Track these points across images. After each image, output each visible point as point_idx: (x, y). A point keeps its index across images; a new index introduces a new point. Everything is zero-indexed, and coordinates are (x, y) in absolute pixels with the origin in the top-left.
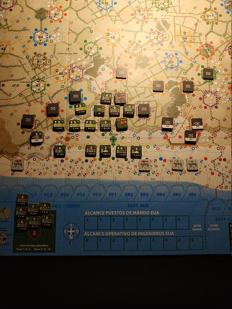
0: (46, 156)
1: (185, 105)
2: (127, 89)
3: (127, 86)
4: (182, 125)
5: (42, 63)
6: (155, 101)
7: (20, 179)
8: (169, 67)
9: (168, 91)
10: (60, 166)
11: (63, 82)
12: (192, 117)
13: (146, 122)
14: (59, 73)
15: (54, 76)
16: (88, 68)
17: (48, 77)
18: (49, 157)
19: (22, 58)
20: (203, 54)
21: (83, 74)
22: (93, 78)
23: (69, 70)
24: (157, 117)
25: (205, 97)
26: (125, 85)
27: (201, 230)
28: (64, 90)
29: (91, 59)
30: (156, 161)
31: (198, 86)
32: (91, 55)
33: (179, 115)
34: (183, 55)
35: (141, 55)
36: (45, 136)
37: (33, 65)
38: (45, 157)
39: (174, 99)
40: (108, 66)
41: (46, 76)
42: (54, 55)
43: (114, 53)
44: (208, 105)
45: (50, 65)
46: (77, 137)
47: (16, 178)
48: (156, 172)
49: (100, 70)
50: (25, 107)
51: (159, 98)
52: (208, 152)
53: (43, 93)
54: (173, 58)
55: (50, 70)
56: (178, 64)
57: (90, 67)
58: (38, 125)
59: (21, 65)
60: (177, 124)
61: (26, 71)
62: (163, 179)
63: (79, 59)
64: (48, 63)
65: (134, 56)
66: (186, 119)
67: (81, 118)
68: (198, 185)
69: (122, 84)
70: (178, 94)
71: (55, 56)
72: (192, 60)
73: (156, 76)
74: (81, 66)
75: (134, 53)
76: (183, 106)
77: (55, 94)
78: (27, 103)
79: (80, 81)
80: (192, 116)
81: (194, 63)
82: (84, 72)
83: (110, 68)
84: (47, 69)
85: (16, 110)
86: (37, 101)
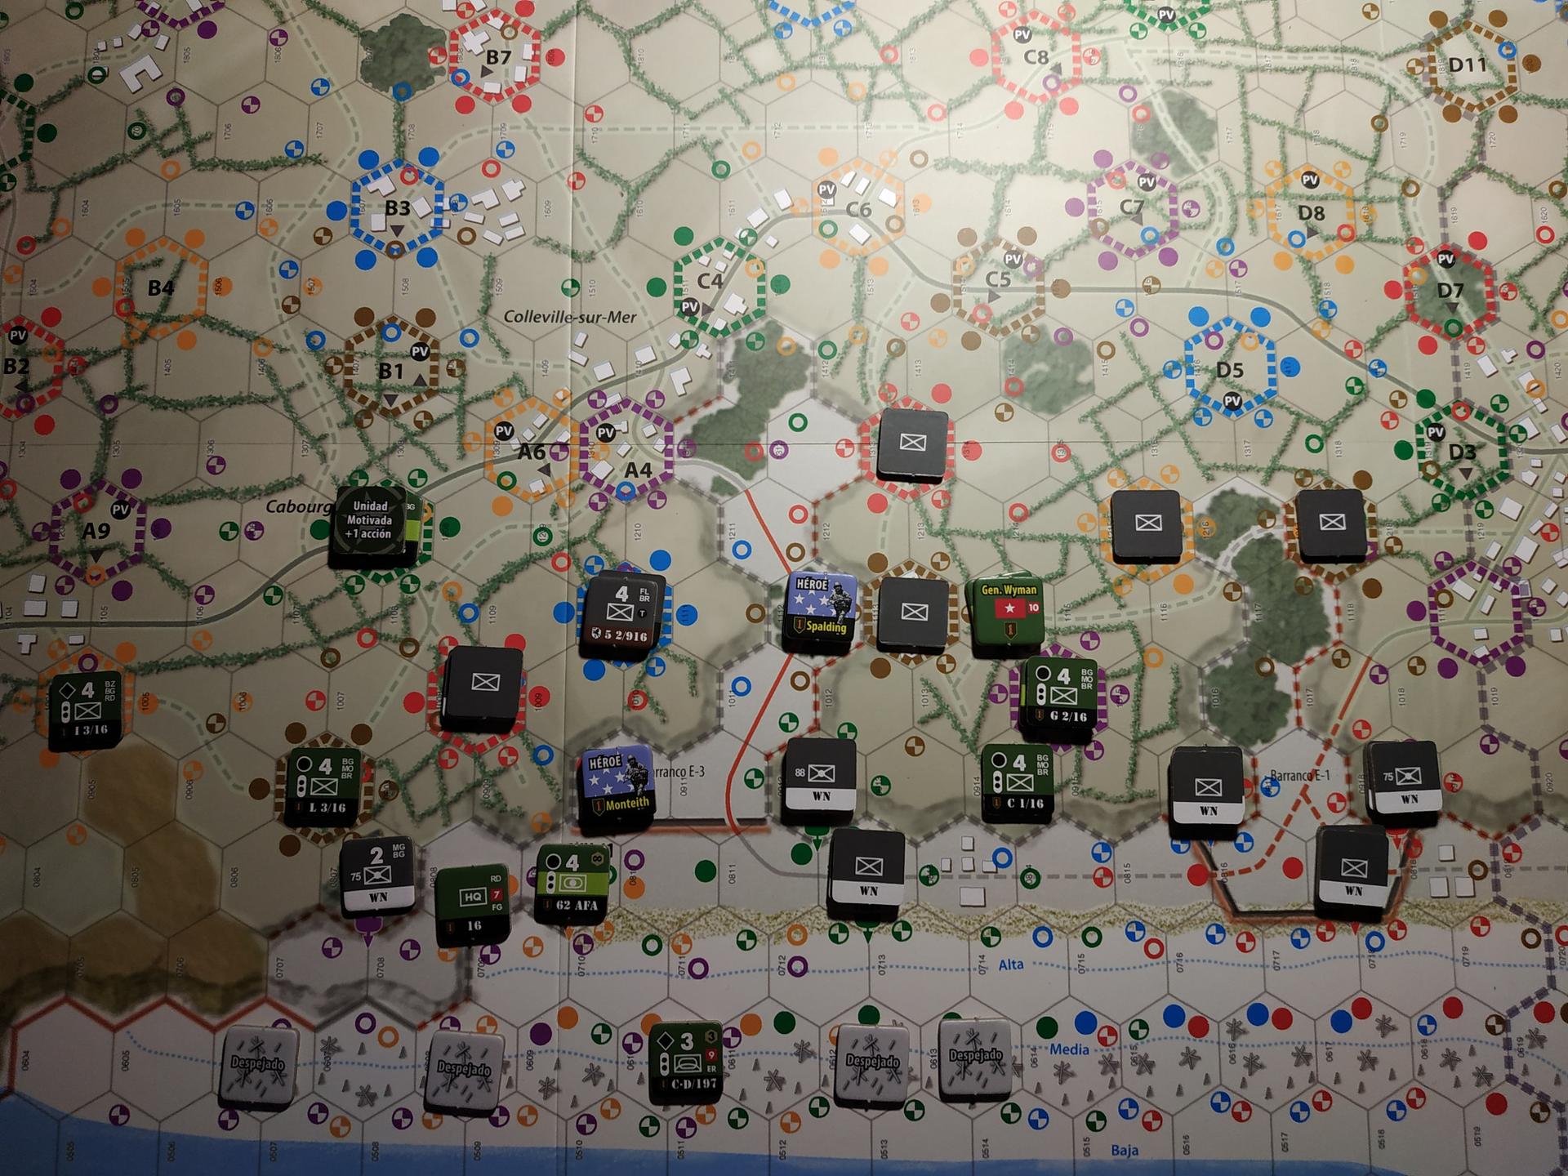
0: (438, 1004)
1: (1322, 653)
2: (947, 551)
3: (950, 533)
4: (1306, 787)
5: (409, 379)
6: (1132, 627)
8: (1217, 406)
9: (1211, 560)
10: (530, 1064)
11: (547, 504)
12: (1365, 733)
13: (1079, 770)
14: (515, 443)
15: (483, 465)
16: (704, 412)
17: (444, 475)
18: (454, 1007)
19: (283, 350)
20: (1429, 318)
21: (668, 452)
22: (733, 477)
23: (584, 429)
24: (1149, 736)
25: (1444, 598)
26: (936, 527)
28: (549, 561)
29: (721, 358)
30: (1142, 1033)
31: (1397, 525)
32: (720, 326)
33: (1285, 723)
34: (1304, 326)
35: (1036, 323)
36: (430, 864)
37: (352, 394)
38: (431, 1009)
39: (1253, 616)
40: (827, 403)
41: (437, 464)
42: (486, 328)
43: (867, 313)
44: (1463, 654)
45: (461, 390)
46: (637, 874)
47: (246, 1146)
48: (1144, 1107)
49: (776, 427)
50: (304, 671)
51: (1157, 606)
52: (1466, 963)
53: (415, 580)
54: (1238, 346)
55: (462, 428)
56: (1273, 382)
57: (713, 410)
58: (385, 796)
59: (273, 393)
60: (1274, 781)
61: (303, 431)
62: (1186, 1150)
63: (645, 355)
64: (447, 382)
65: (994, 332)
66: (1328, 744)
67: (663, 743)
69: (916, 518)
70: (1277, 581)
71: (492, 335)
72: (1356, 352)
73: (1132, 465)
74: (658, 402)
75: (989, 314)
76: (1310, 661)
77: (497, 583)
78: (312, 645)
79: (654, 497)
80: (1366, 725)
81: (1375, 373)
82: (677, 440)
83: (842, 412)
84: (440, 421)
85: (244, 695)
86: (377, 636)
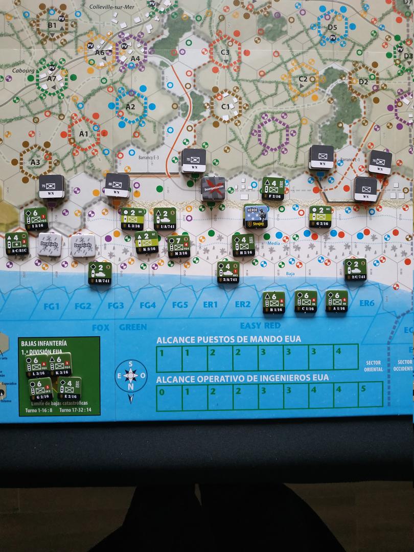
0: (75, 229)
1: (359, 121)
2: (238, 86)
3: (240, 80)
4: (352, 163)
5: (58, 28)
6: (298, 111)
7: (24, 274)
8: (328, 39)
9: (324, 90)
10: (105, 248)
11: (105, 70)
12: (372, 147)
13: (279, 157)
14: (94, 50)
15: (84, 57)
16: (157, 39)
17: (72, 60)
18: (80, 230)
19: (15, 18)
20: (400, 11)
21: (145, 52)
22: (167, 61)
23: (117, 45)
24: (302, 146)
25: (399, 104)
26: (235, 78)
27: (380, 370)
28: (106, 89)
29: (163, 21)
30: (297, 238)
31: (386, 80)
32: (162, 10)
33: (346, 143)
34: (358, 13)
35: (269, 10)
36: (71, 186)
37: (39, 33)
38: (73, 231)
39: (337, 109)
40: (199, 36)
41: (69, 56)
42: (84, 11)
43: (212, 6)
44: (405, 122)
45: (76, 32)
46: (138, 190)
47: (15, 273)
48: (297, 261)
49: (181, 44)
50: (28, 124)
51: (306, 105)
52: (400, 219)
53: (63, 95)
54: (335, 19)
55: (76, 45)
56: (346, 32)
57: (160, 38)
58: (55, 164)
59: (12, 32)
60: (342, 161)
61: (24, 46)
62: (310, 274)
63: (137, 20)
64: (71, 29)
65: (254, 13)
66: (359, 150)
67: (145, 148)
68: (378, 284)
69: (228, 75)
70: (345, 97)
71: (86, 13)
72: (375, 22)
74: (142, 36)
75: (253, 7)
76: (355, 123)
77: (89, 96)
78: (30, 116)
79: (141, 68)
80: (372, 144)
81: (381, 29)
82: (148, 48)
83: (204, 39)
84: (69, 42)
85: (8, 132)
86: (51, 113)
